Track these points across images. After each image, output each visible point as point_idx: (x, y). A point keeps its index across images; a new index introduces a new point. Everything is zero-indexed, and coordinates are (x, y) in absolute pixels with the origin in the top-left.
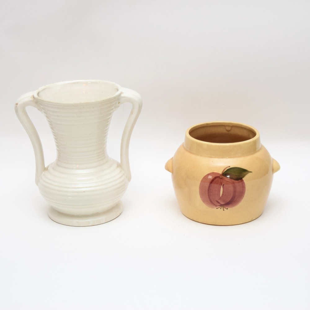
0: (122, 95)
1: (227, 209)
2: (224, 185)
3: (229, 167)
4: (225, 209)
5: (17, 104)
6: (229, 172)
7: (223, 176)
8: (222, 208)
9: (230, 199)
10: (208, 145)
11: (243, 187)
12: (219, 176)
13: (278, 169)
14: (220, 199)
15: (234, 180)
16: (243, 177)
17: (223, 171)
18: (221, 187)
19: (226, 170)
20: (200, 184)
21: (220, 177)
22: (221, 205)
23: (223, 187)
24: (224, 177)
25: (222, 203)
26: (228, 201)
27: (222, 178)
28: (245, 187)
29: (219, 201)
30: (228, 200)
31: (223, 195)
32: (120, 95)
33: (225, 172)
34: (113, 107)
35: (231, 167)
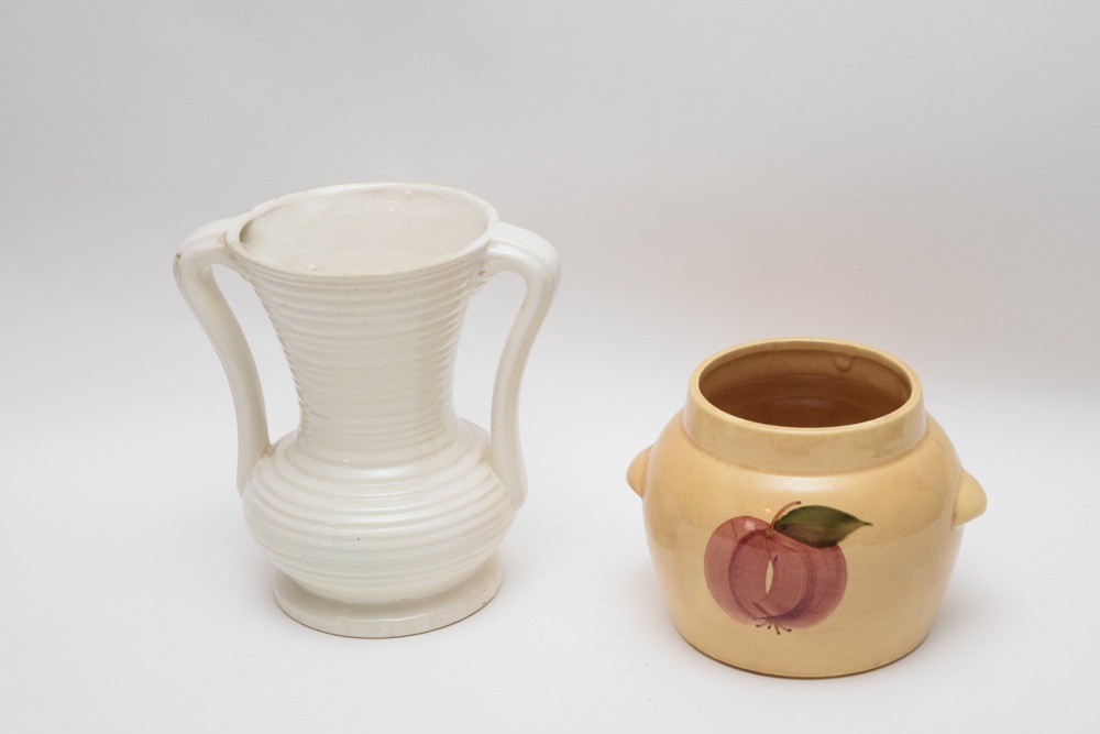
0: (491, 250)
1: (790, 630)
2: (776, 558)
3: (799, 503)
4: (780, 630)
5: (179, 256)
6: (794, 520)
7: (775, 532)
8: (773, 627)
9: (796, 603)
10: (738, 428)
11: (840, 567)
12: (763, 528)
13: (978, 509)
14: (766, 598)
15: (808, 548)
16: (842, 537)
17: (778, 515)
18: (767, 566)
19: (785, 513)
20: (708, 547)
21: (768, 532)
22: (770, 618)
23: (774, 565)
24: (780, 535)
25: (773, 613)
26: (792, 607)
27: (770, 538)
28: (845, 570)
29: (763, 605)
30: (792, 604)
31: (773, 587)
32: (483, 249)
33: (784, 517)
34: (464, 285)
35: (803, 505)
